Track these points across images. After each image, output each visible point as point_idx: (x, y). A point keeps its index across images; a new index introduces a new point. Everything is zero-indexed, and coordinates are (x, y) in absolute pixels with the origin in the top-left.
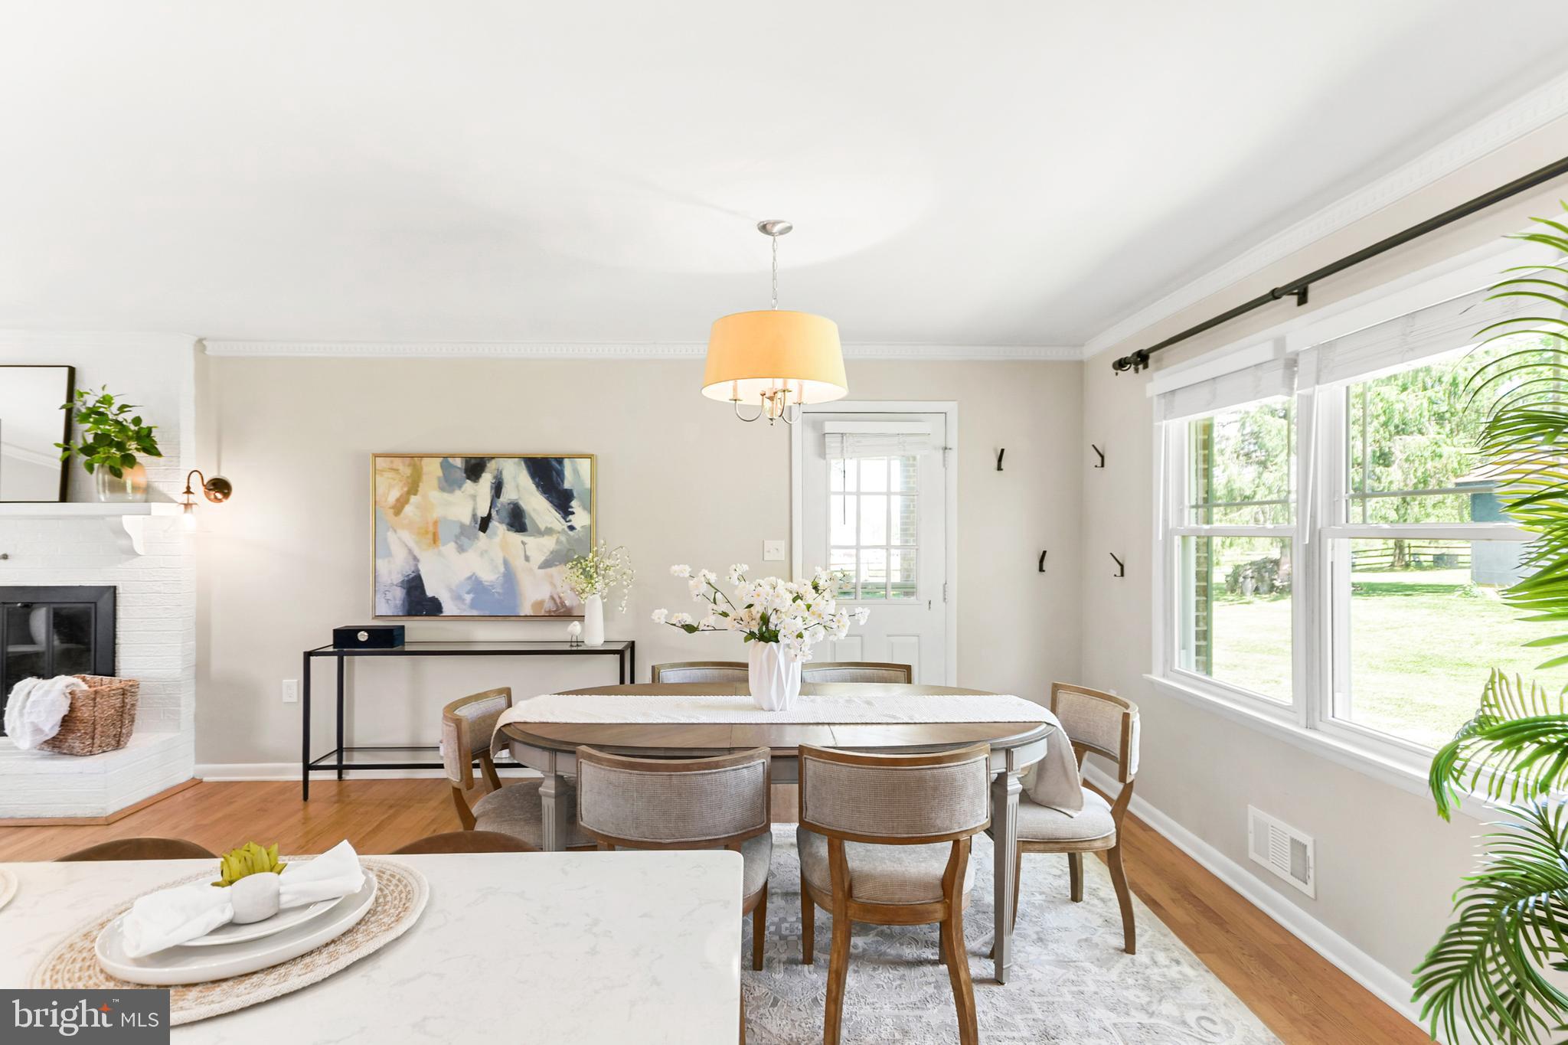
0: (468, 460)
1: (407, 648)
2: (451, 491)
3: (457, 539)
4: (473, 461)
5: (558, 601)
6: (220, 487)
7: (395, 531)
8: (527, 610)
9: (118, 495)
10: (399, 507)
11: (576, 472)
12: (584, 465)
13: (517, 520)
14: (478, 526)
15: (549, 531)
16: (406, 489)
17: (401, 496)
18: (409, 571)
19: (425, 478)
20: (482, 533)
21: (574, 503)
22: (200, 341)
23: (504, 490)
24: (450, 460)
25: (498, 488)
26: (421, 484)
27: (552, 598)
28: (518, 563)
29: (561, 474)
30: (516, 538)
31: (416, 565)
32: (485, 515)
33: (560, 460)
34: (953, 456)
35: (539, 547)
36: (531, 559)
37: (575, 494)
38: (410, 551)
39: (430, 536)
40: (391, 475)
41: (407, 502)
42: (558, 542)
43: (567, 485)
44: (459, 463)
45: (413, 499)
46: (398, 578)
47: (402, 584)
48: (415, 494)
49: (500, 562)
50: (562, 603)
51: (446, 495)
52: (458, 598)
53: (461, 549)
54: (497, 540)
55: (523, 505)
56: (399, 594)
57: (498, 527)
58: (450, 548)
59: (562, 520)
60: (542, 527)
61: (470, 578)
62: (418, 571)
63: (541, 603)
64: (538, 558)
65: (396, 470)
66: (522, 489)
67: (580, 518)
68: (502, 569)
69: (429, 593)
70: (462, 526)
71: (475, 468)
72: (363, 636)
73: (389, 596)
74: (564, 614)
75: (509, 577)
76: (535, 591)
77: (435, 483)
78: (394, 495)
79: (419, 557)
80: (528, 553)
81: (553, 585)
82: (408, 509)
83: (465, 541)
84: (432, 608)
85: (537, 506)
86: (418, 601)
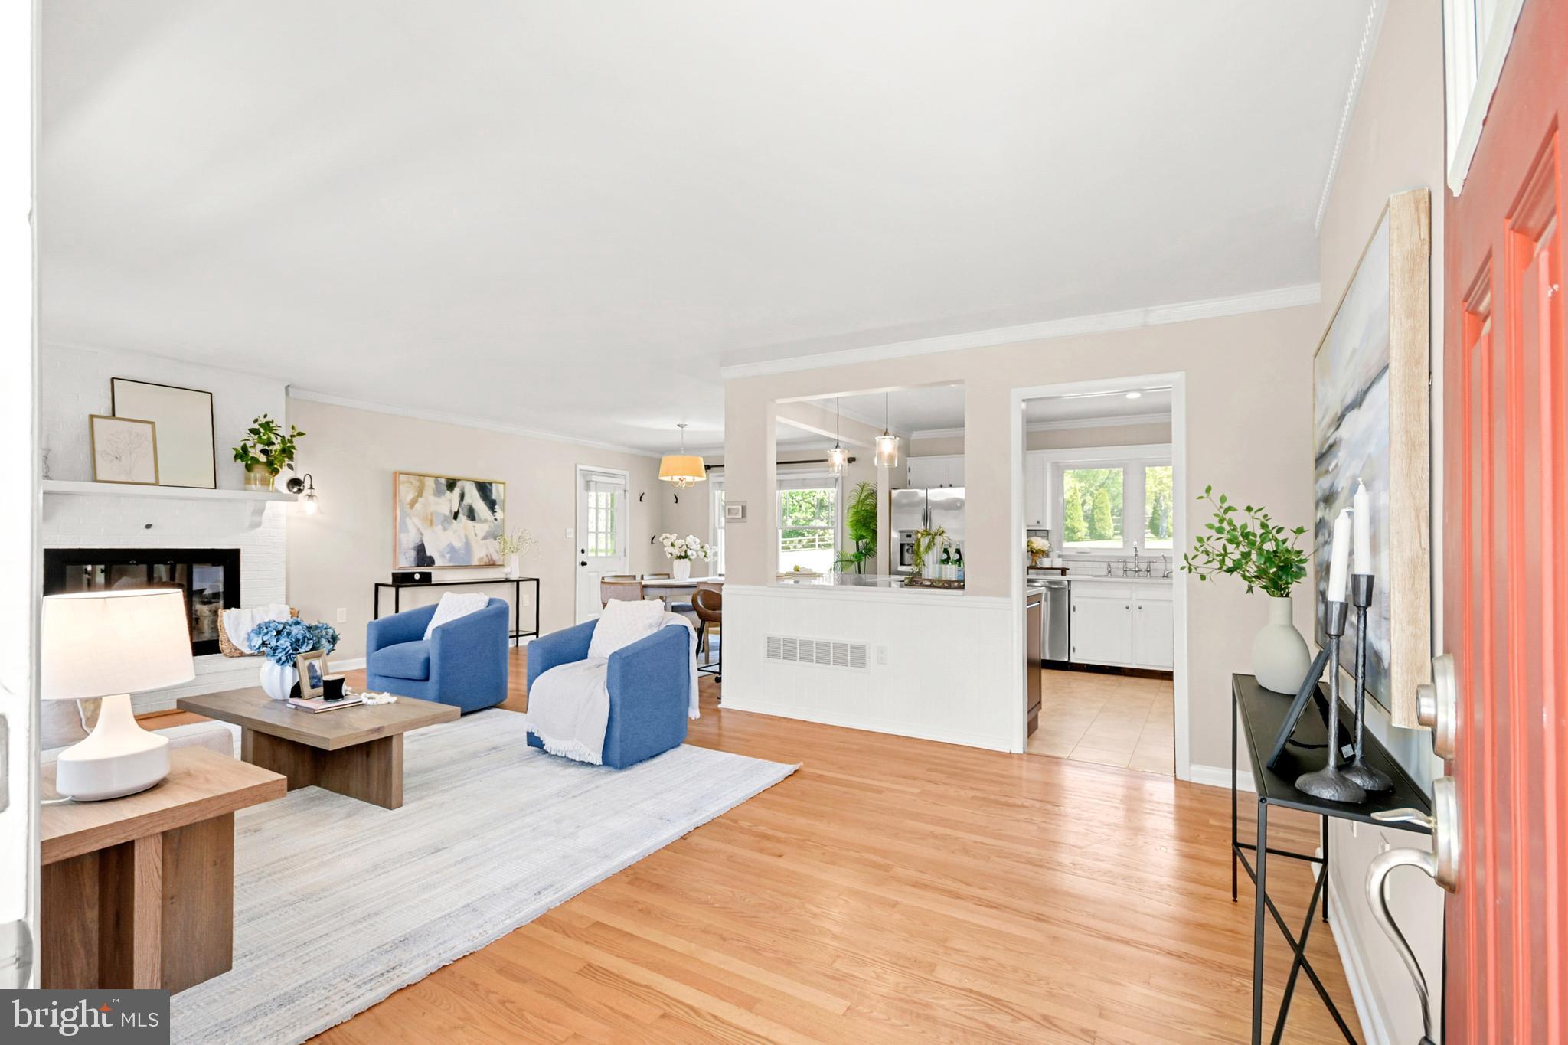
0: (448, 480)
1: (433, 583)
2: (439, 496)
3: (442, 523)
4: (451, 481)
5: (490, 557)
6: (297, 484)
7: (410, 518)
8: (475, 562)
10: (412, 504)
11: (498, 491)
12: (501, 487)
13: (471, 515)
14: (453, 516)
15: (486, 521)
16: (416, 494)
17: (413, 499)
18: (417, 541)
19: (426, 488)
20: (454, 521)
21: (496, 507)
23: (465, 498)
24: (439, 479)
25: (462, 497)
26: (424, 491)
27: (487, 556)
28: (472, 537)
29: (491, 491)
30: (470, 523)
31: (421, 538)
32: (456, 511)
33: (491, 484)
34: (627, 493)
35: (481, 528)
36: (478, 535)
37: (498, 502)
38: (418, 529)
39: (429, 521)
40: (407, 485)
41: (416, 501)
42: (490, 527)
43: (494, 497)
44: (443, 481)
45: (420, 500)
46: (412, 545)
47: (414, 549)
48: (421, 497)
49: (464, 537)
50: (492, 559)
51: (436, 499)
52: (443, 556)
53: (445, 529)
54: (462, 524)
55: (474, 507)
56: (413, 554)
57: (462, 517)
58: (439, 528)
59: (492, 515)
60: (483, 518)
61: (448, 545)
62: (422, 541)
63: (482, 559)
64: (481, 534)
65: (411, 483)
66: (474, 498)
67: (499, 515)
68: (464, 540)
69: (428, 553)
70: (445, 516)
71: (451, 485)
72: (417, 577)
73: (407, 555)
75: (468, 545)
76: (479, 554)
77: (432, 492)
78: (410, 496)
79: (423, 533)
80: (477, 532)
81: (487, 548)
82: (417, 506)
83: (446, 524)
84: (430, 562)
85: (481, 507)
86: (423, 557)
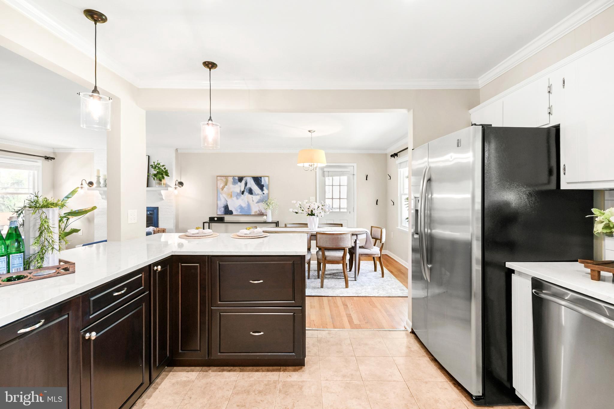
0: (239, 177)
1: (225, 222)
2: (235, 185)
3: (236, 196)
4: (240, 178)
5: (260, 211)
6: (181, 184)
7: (222, 194)
8: (253, 213)
9: (160, 186)
10: (223, 189)
11: (265, 180)
12: (267, 179)
13: (251, 192)
14: (241, 193)
15: (258, 194)
16: (224, 184)
17: (223, 186)
18: (225, 204)
19: (229, 182)
20: (242, 195)
21: (264, 188)
22: (177, 149)
24: (235, 177)
25: (246, 184)
27: (259, 210)
28: (251, 202)
29: (261, 181)
30: (250, 196)
31: (227, 202)
32: (243, 190)
33: (261, 177)
34: (355, 177)
35: (256, 198)
36: (254, 201)
37: (264, 185)
38: (225, 199)
39: (230, 195)
40: (221, 181)
41: (225, 187)
42: (260, 197)
43: (262, 183)
44: (237, 178)
45: (226, 186)
46: (223, 206)
48: (227, 185)
49: (247, 202)
50: (262, 212)
51: (234, 186)
52: (236, 210)
53: (237, 199)
54: (246, 196)
55: (252, 188)
56: (223, 209)
57: (246, 193)
58: (235, 198)
59: (261, 192)
60: (257, 194)
61: (240, 206)
62: (227, 204)
63: (256, 212)
64: (256, 201)
66: (252, 184)
67: (265, 191)
68: (247, 204)
69: (230, 209)
70: (238, 193)
71: (240, 179)
72: (216, 219)
73: (221, 210)
74: (262, 214)
75: (249, 205)
76: (255, 209)
77: (231, 183)
78: (221, 186)
79: (227, 200)
80: (253, 200)
81: (259, 207)
82: (225, 189)
83: (238, 197)
84: (231, 213)
85: (255, 188)
86: (227, 211)
